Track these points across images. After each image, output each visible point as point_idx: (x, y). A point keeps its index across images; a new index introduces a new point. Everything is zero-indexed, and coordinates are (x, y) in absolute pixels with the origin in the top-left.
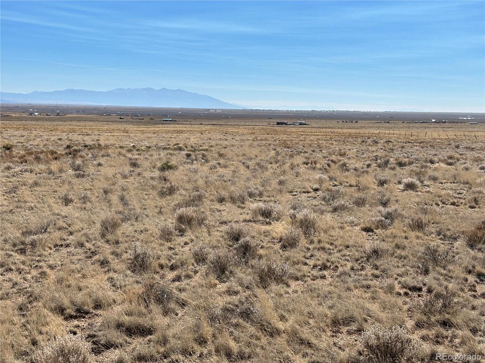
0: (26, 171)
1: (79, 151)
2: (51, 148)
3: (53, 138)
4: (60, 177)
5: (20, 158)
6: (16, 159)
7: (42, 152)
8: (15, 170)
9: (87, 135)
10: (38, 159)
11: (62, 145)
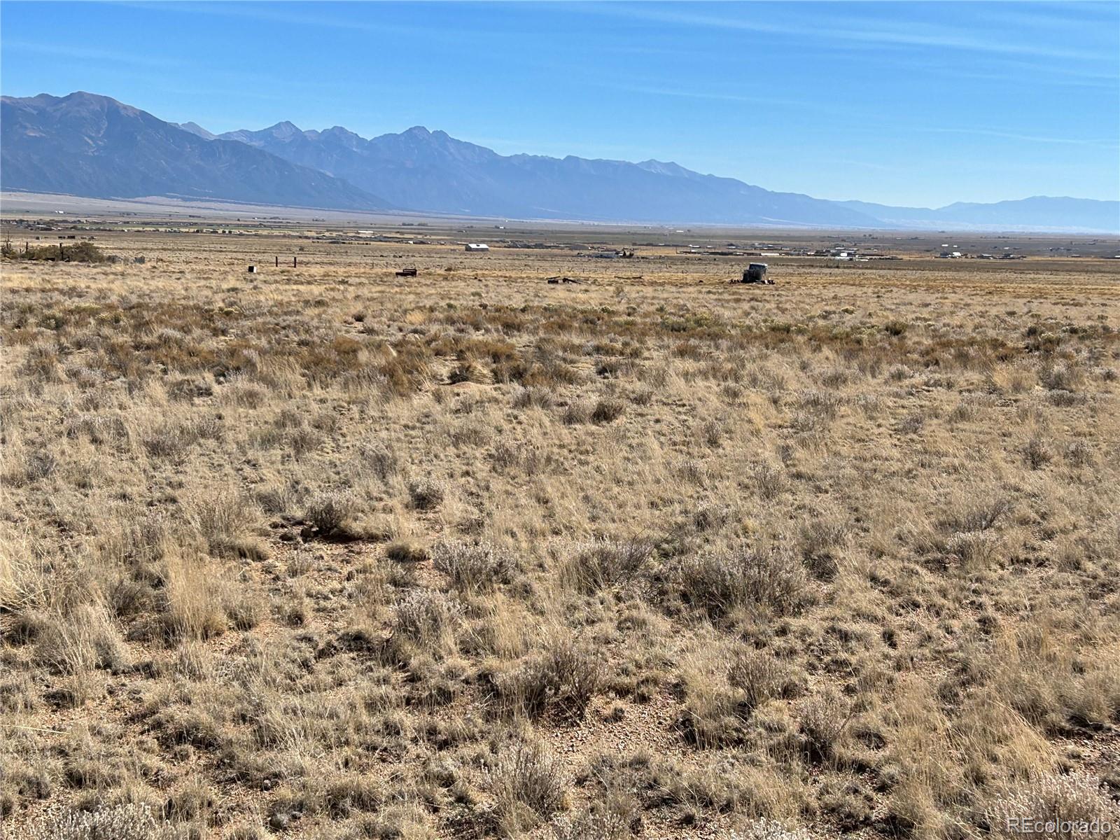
0: (937, 384)
1: (1058, 341)
2: (992, 333)
3: (994, 311)
4: (1016, 401)
5: (922, 354)
6: (915, 356)
7: (972, 343)
8: (913, 381)
9: (1076, 305)
10: (963, 359)
11: (1016, 328)
